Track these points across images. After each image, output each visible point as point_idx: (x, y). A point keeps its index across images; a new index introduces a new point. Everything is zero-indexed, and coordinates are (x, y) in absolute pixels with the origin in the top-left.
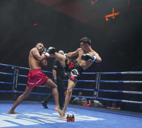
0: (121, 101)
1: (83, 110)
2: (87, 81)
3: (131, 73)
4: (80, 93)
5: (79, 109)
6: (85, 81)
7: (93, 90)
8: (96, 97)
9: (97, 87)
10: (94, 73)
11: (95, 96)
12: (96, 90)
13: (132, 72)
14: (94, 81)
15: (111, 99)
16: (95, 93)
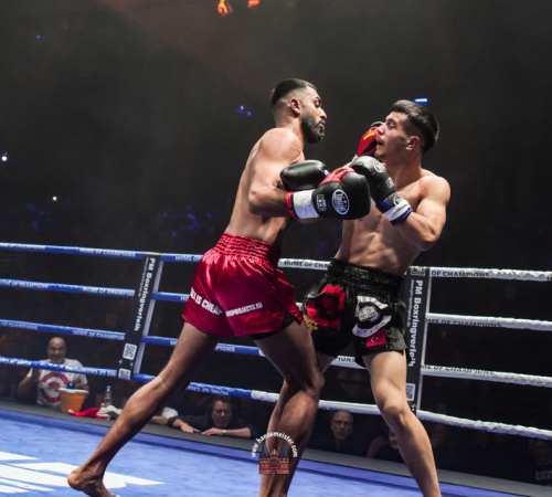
0: (250, 394)
1: (60, 433)
2: (94, 289)
3: (307, 264)
4: (57, 341)
5: (40, 428)
6: (85, 288)
7: (121, 336)
8: (132, 370)
9: (143, 322)
10: (132, 253)
11: (127, 364)
12: (135, 338)
13: (309, 261)
14: (131, 292)
15: (200, 385)
16: (130, 351)
